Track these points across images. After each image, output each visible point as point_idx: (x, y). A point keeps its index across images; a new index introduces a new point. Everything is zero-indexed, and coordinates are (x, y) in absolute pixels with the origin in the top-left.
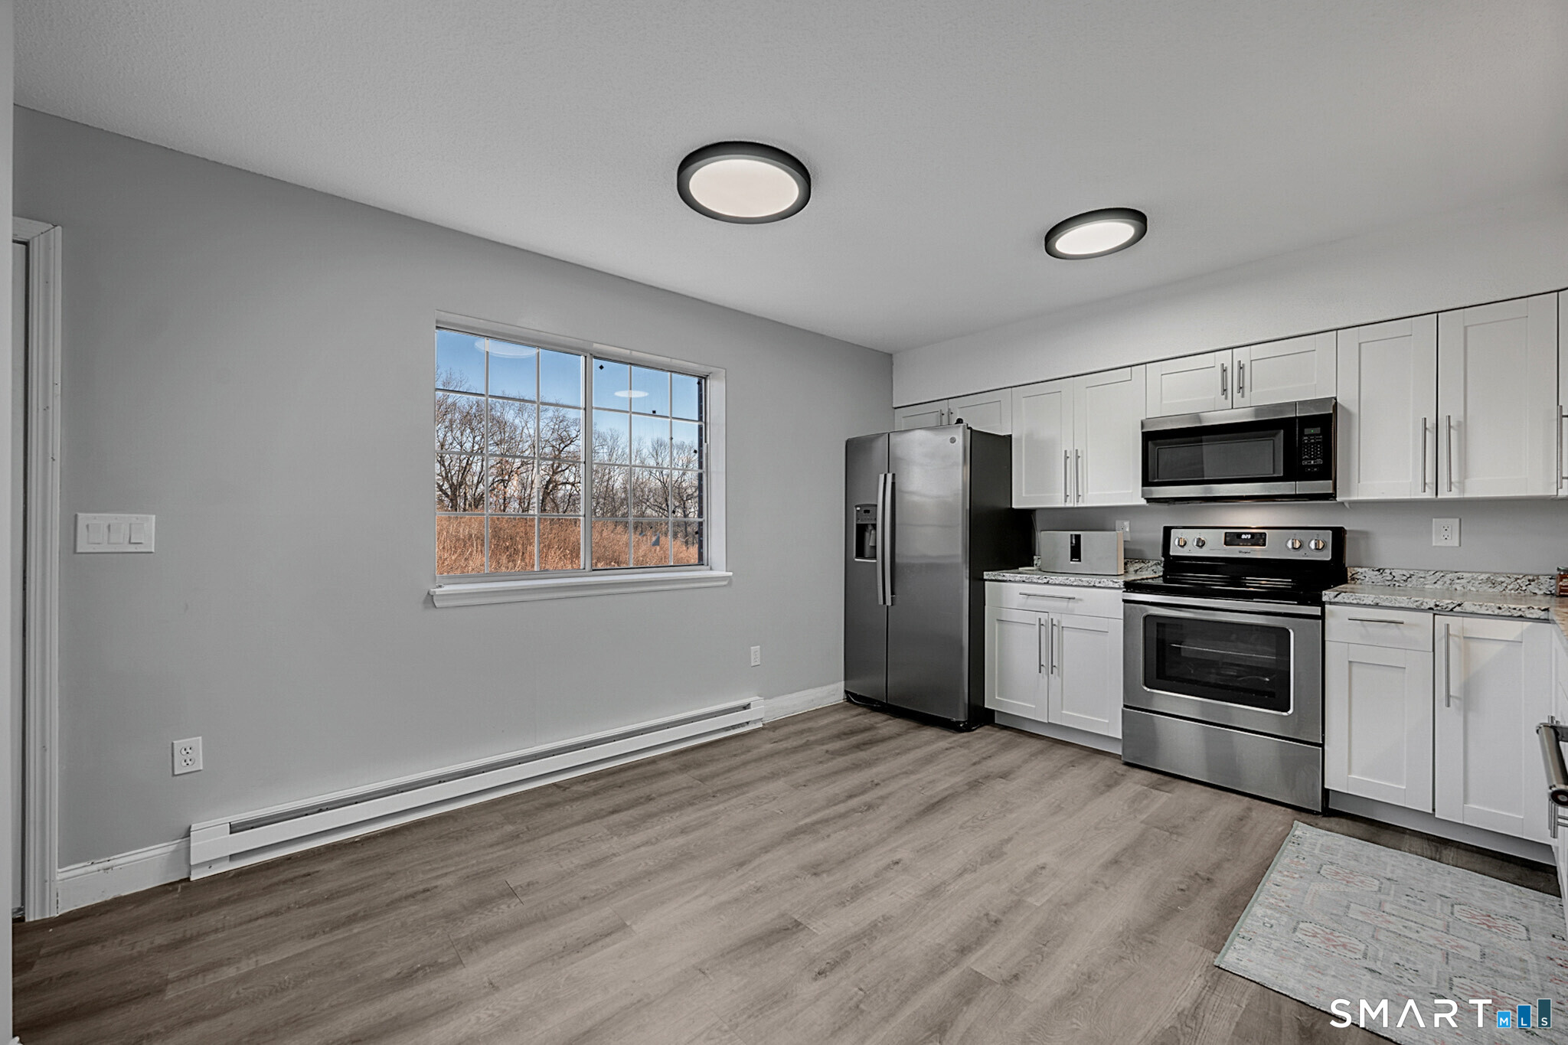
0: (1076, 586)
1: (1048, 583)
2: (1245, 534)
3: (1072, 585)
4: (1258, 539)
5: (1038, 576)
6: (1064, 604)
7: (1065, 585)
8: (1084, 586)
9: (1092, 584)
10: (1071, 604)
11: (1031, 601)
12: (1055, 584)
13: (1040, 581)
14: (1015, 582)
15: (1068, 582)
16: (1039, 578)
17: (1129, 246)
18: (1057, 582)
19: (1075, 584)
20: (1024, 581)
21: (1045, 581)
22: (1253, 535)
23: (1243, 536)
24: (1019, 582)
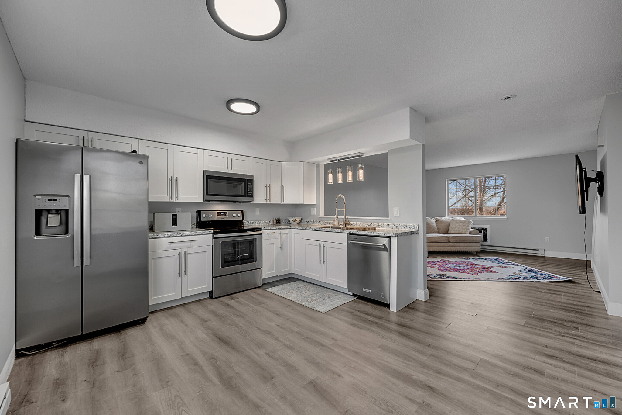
0: (195, 235)
1: (182, 236)
2: (222, 212)
3: (193, 235)
4: (225, 214)
5: (177, 233)
6: (189, 243)
7: (190, 235)
8: (198, 235)
9: (201, 233)
10: (193, 243)
11: (173, 245)
12: (185, 236)
13: (178, 235)
14: (164, 237)
15: (191, 234)
16: (177, 234)
17: (253, 114)
18: (186, 235)
19: (194, 234)
20: (169, 236)
21: (180, 235)
22: (224, 213)
23: (222, 213)
24: (167, 237)
